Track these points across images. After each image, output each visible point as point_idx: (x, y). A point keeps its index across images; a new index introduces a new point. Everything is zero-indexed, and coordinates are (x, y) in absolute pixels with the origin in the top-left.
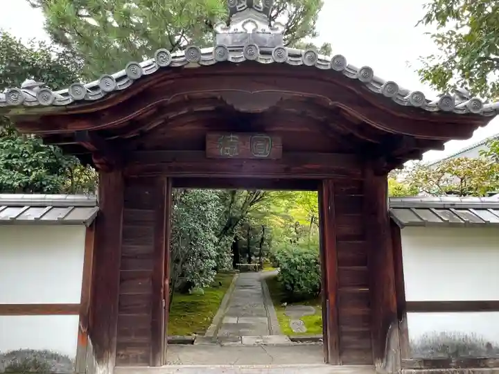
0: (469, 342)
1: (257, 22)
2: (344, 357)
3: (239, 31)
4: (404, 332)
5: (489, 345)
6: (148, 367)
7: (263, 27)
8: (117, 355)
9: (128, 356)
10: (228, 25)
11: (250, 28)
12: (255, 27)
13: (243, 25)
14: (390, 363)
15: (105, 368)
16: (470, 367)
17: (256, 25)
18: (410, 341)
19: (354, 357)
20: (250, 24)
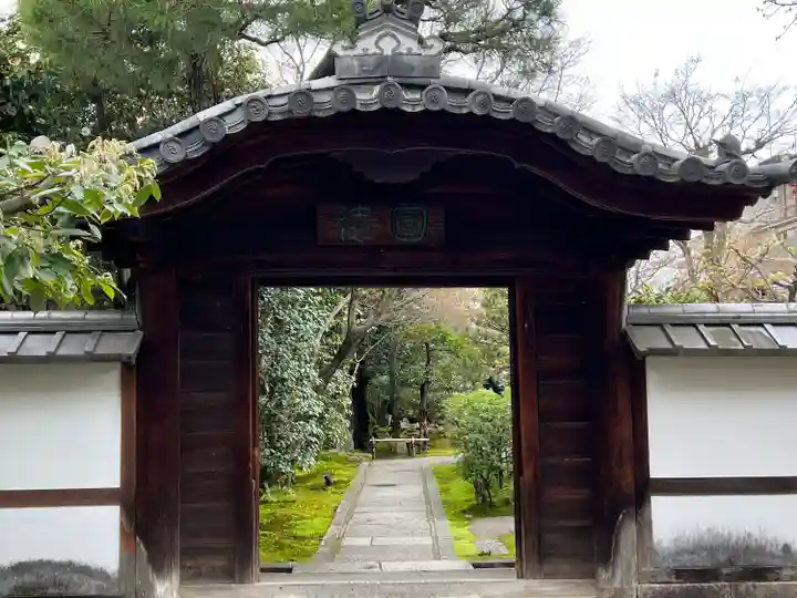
0: (754, 544)
1: (400, 37)
2: (547, 568)
3: (370, 52)
4: (645, 527)
5: (786, 548)
6: (233, 585)
7: (409, 44)
8: (182, 567)
9: (199, 568)
10: (353, 42)
11: (388, 46)
12: (395, 44)
13: (376, 43)
14: (619, 573)
15: (167, 584)
16: (750, 580)
17: (399, 42)
18: (655, 540)
19: (565, 567)
20: (388, 39)
